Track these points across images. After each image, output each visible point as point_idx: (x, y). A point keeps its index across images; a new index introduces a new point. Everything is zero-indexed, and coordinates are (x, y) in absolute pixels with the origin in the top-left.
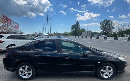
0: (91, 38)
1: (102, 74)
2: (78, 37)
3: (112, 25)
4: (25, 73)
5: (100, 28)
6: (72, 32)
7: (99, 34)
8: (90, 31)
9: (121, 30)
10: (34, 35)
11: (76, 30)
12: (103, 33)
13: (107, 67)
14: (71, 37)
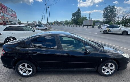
0: (93, 27)
1: (104, 71)
2: (79, 26)
3: (116, 12)
4: (25, 71)
5: (103, 16)
6: (73, 21)
7: (101, 22)
8: (91, 20)
9: (125, 17)
10: (33, 24)
11: (77, 19)
12: (105, 21)
13: (110, 64)
14: (71, 26)
